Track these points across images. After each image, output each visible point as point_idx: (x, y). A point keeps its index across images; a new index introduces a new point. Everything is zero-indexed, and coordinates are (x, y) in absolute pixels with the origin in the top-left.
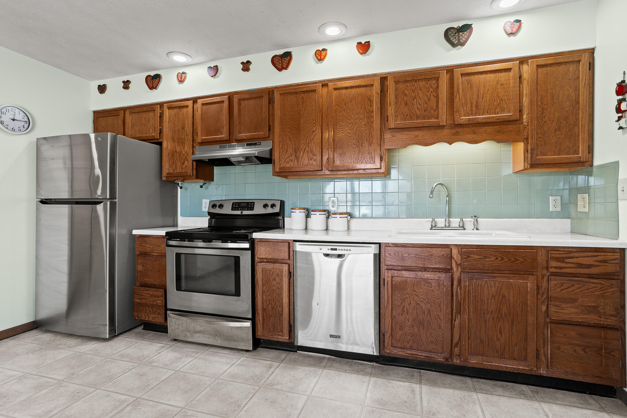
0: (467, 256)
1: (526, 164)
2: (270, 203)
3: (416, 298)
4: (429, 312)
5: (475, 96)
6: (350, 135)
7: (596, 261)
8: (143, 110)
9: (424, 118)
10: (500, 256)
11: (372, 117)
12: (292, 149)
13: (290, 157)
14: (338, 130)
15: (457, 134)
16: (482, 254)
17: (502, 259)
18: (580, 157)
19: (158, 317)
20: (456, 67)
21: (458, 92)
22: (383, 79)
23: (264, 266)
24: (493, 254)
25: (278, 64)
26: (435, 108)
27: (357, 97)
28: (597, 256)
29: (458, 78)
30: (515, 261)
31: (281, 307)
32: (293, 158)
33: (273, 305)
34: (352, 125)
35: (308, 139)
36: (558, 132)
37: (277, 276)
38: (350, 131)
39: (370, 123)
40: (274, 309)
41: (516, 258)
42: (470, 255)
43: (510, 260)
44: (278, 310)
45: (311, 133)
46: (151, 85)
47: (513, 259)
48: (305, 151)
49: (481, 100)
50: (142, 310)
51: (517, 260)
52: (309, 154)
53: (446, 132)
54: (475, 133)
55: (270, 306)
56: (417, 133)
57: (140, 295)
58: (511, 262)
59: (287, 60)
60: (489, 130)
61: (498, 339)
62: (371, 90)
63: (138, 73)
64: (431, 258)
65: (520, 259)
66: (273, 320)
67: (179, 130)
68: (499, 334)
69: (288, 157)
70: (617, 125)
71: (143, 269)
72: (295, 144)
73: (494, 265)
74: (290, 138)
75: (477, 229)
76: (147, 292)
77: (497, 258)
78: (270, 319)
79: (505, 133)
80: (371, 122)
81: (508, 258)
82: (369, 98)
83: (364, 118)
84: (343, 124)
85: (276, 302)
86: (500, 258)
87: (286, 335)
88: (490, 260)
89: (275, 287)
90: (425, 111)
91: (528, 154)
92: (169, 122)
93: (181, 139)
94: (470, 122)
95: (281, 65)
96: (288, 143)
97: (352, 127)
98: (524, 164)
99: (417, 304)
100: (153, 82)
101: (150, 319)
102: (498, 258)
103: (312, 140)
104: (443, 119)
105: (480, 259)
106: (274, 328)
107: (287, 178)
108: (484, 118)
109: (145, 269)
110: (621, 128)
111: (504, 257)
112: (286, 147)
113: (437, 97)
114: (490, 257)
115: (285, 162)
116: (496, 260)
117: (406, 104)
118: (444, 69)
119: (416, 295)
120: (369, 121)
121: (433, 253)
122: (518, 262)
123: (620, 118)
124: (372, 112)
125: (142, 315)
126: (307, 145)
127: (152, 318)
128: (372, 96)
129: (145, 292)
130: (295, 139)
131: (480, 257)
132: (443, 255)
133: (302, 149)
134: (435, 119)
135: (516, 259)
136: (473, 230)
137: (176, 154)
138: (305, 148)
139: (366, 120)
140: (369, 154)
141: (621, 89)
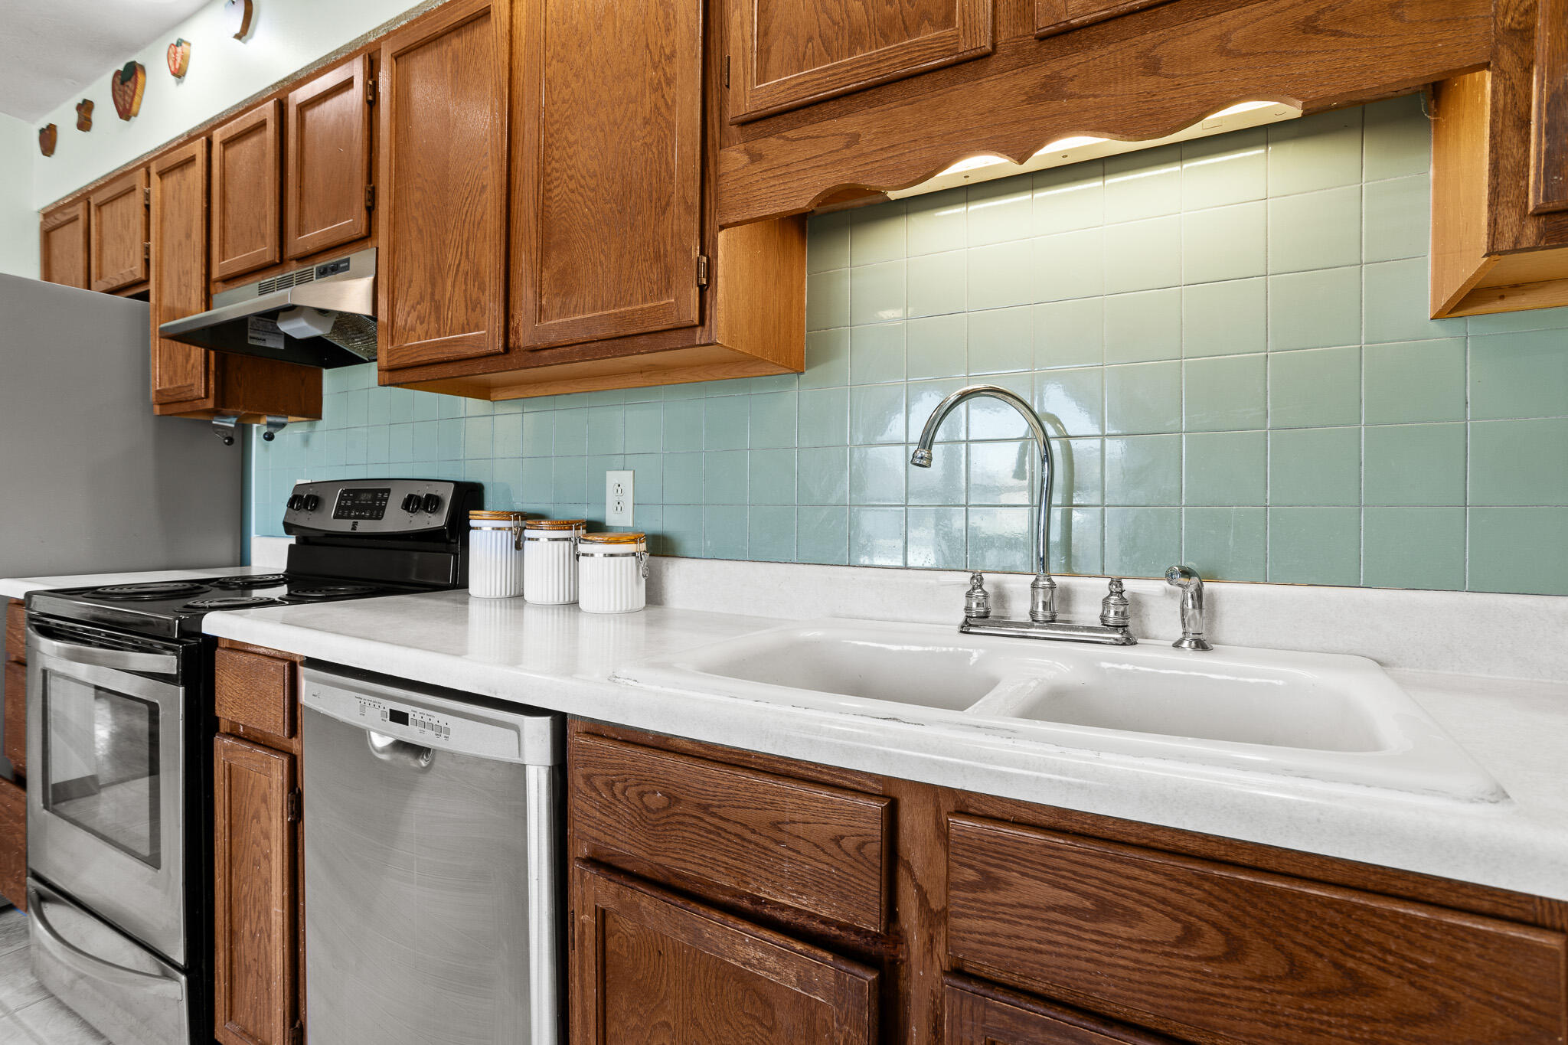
0: (982, 872)
1: (1510, 218)
2: (424, 494)
8: (117, 192)
9: (884, 35)
10: (1214, 925)
11: (669, 83)
12: (425, 274)
13: (418, 307)
14: (557, 165)
15: (1051, 89)
16: (1081, 878)
17: (1234, 951)
24: (1160, 892)
30: (1343, 992)
32: (426, 306)
34: (600, 134)
35: (468, 223)
37: (262, 802)
38: (598, 161)
39: (663, 110)
41: (1351, 964)
42: (1002, 873)
43: (1296, 970)
45: (477, 199)
46: (125, 105)
47: (1322, 972)
48: (460, 277)
51: (1359, 986)
52: (470, 282)
54: (1152, 67)
56: (852, 123)
58: (1310, 995)
60: (1241, 32)
64: (772, 846)
65: (1392, 982)
69: (412, 307)
72: (433, 251)
73: (1165, 979)
74: (420, 231)
75: (1201, 645)
77: (1189, 936)
79: (1350, 29)
80: (667, 104)
81: (1280, 948)
83: (644, 95)
84: (574, 136)
86: (1214, 945)
88: (1135, 933)
91: (1526, 142)
98: (1493, 223)
102: (1199, 934)
103: (479, 224)
104: (980, 15)
105: (1065, 910)
107: (488, 398)
111: (1246, 934)
112: (409, 266)
114: (1138, 916)
116: (1180, 942)
120: (662, 102)
121: (787, 816)
122: (1367, 1006)
126: (465, 250)
131: (1065, 897)
132: (837, 840)
133: (450, 266)
134: (936, 26)
135: (1351, 974)
136: (1177, 645)
138: (459, 264)
139: (649, 100)
140: (658, 257)
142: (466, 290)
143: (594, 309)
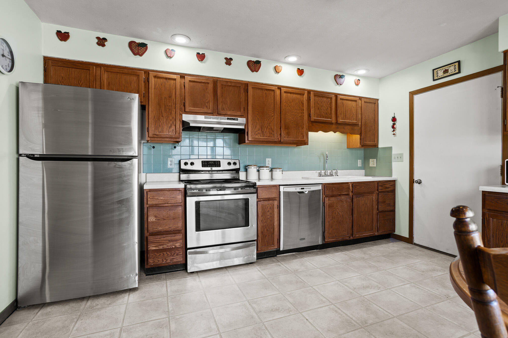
1: (360, 145)
2: (232, 162)
3: (338, 210)
4: (343, 216)
5: (345, 111)
6: (292, 122)
7: (390, 186)
8: (124, 72)
9: (325, 118)
11: (303, 113)
12: (260, 126)
13: (258, 131)
15: (337, 128)
18: (376, 144)
19: (176, 258)
20: (339, 95)
21: (339, 107)
22: (309, 92)
23: (262, 204)
24: (363, 185)
25: (253, 67)
26: (330, 113)
27: (296, 100)
28: (390, 184)
29: (339, 100)
30: (370, 188)
31: (273, 228)
32: (260, 131)
33: (268, 228)
35: (269, 121)
36: (370, 132)
37: (270, 209)
38: (292, 119)
40: (268, 231)
42: (356, 187)
43: (368, 187)
44: (271, 230)
45: (271, 117)
46: (137, 51)
48: (268, 129)
49: (346, 113)
50: (159, 255)
52: (270, 130)
53: (334, 126)
54: (344, 128)
55: (266, 229)
56: (322, 125)
57: (156, 243)
59: (258, 66)
61: (365, 223)
62: (303, 97)
63: (119, 35)
66: (268, 238)
67: (165, 98)
68: (365, 221)
69: (257, 131)
70: (393, 133)
71: (155, 220)
72: (261, 123)
74: (258, 119)
75: (338, 176)
76: (164, 239)
78: (265, 238)
82: (302, 102)
84: (289, 115)
85: (269, 226)
87: (276, 246)
89: (269, 216)
90: (326, 114)
91: (361, 140)
92: (154, 89)
93: (167, 106)
94: (343, 123)
95: (254, 68)
96: (257, 121)
97: (294, 117)
99: (338, 213)
100: (138, 49)
101: (168, 261)
103: (272, 122)
104: (334, 120)
106: (268, 243)
108: (348, 122)
109: (159, 220)
110: (394, 134)
112: (255, 124)
113: (331, 108)
115: (255, 134)
117: (318, 109)
118: (334, 94)
119: (338, 209)
120: (302, 115)
123: (394, 131)
124: (303, 110)
125: (159, 259)
126: (269, 125)
127: (170, 260)
128: (303, 101)
129: (162, 239)
130: (261, 119)
132: (347, 188)
133: (265, 126)
134: (330, 119)
137: (162, 118)
138: (267, 127)
139: (300, 114)
140: (302, 134)
141: (394, 119)
142: (269, 131)
143: (293, 138)
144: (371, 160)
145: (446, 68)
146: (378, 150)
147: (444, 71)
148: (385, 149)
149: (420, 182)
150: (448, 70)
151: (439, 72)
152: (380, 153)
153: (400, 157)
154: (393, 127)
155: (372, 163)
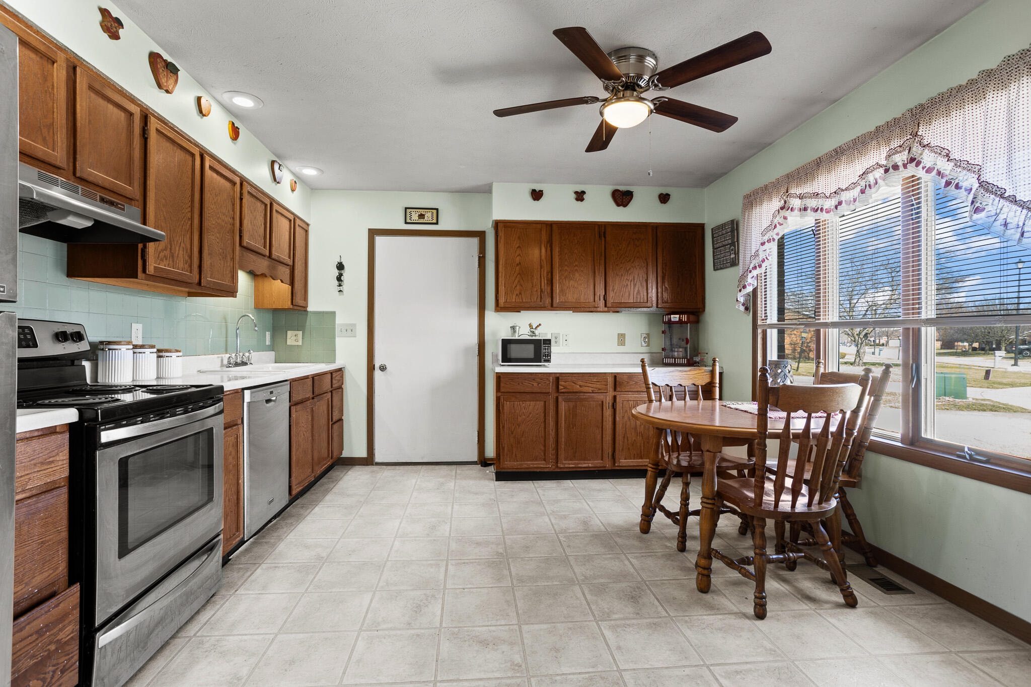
7: (340, 377)
18: (306, 304)
28: (340, 374)
59: (174, 79)
70: (338, 288)
87: (242, 532)
110: (340, 291)
123: (340, 285)
141: (340, 267)
144: (290, 333)
145: (423, 212)
146: (307, 315)
147: (419, 215)
148: (320, 314)
149: (383, 368)
150: (424, 215)
151: (413, 214)
152: (311, 321)
153: (350, 330)
154: (339, 279)
155: (293, 338)
